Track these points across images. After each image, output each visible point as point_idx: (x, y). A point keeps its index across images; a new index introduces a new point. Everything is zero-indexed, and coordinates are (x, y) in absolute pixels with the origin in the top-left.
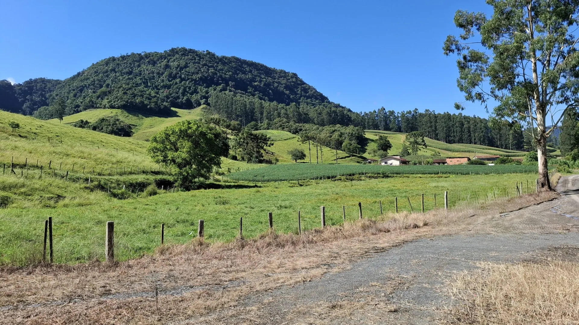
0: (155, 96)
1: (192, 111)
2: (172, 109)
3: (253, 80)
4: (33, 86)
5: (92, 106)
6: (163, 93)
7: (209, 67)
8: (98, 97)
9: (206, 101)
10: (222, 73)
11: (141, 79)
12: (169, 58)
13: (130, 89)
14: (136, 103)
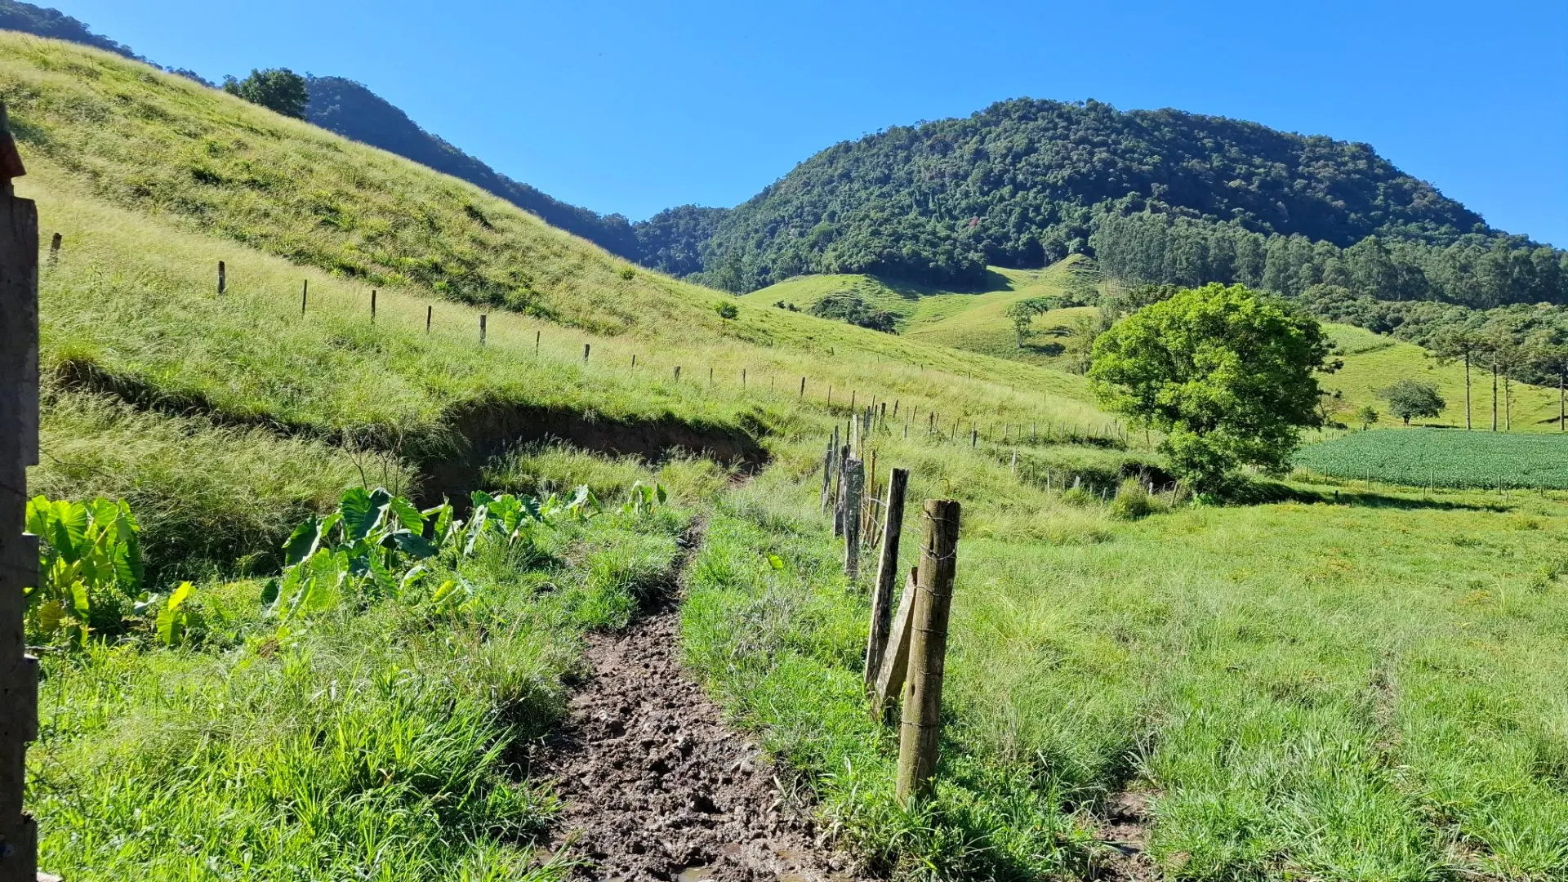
0: (948, 237)
1: (1044, 272)
2: (989, 268)
3: (1226, 173)
4: (671, 227)
5: (798, 268)
6: (967, 227)
7: (1095, 145)
8: (812, 247)
9: (1084, 244)
10: (1132, 160)
11: (911, 194)
12: (984, 130)
13: (887, 221)
14: (901, 258)
